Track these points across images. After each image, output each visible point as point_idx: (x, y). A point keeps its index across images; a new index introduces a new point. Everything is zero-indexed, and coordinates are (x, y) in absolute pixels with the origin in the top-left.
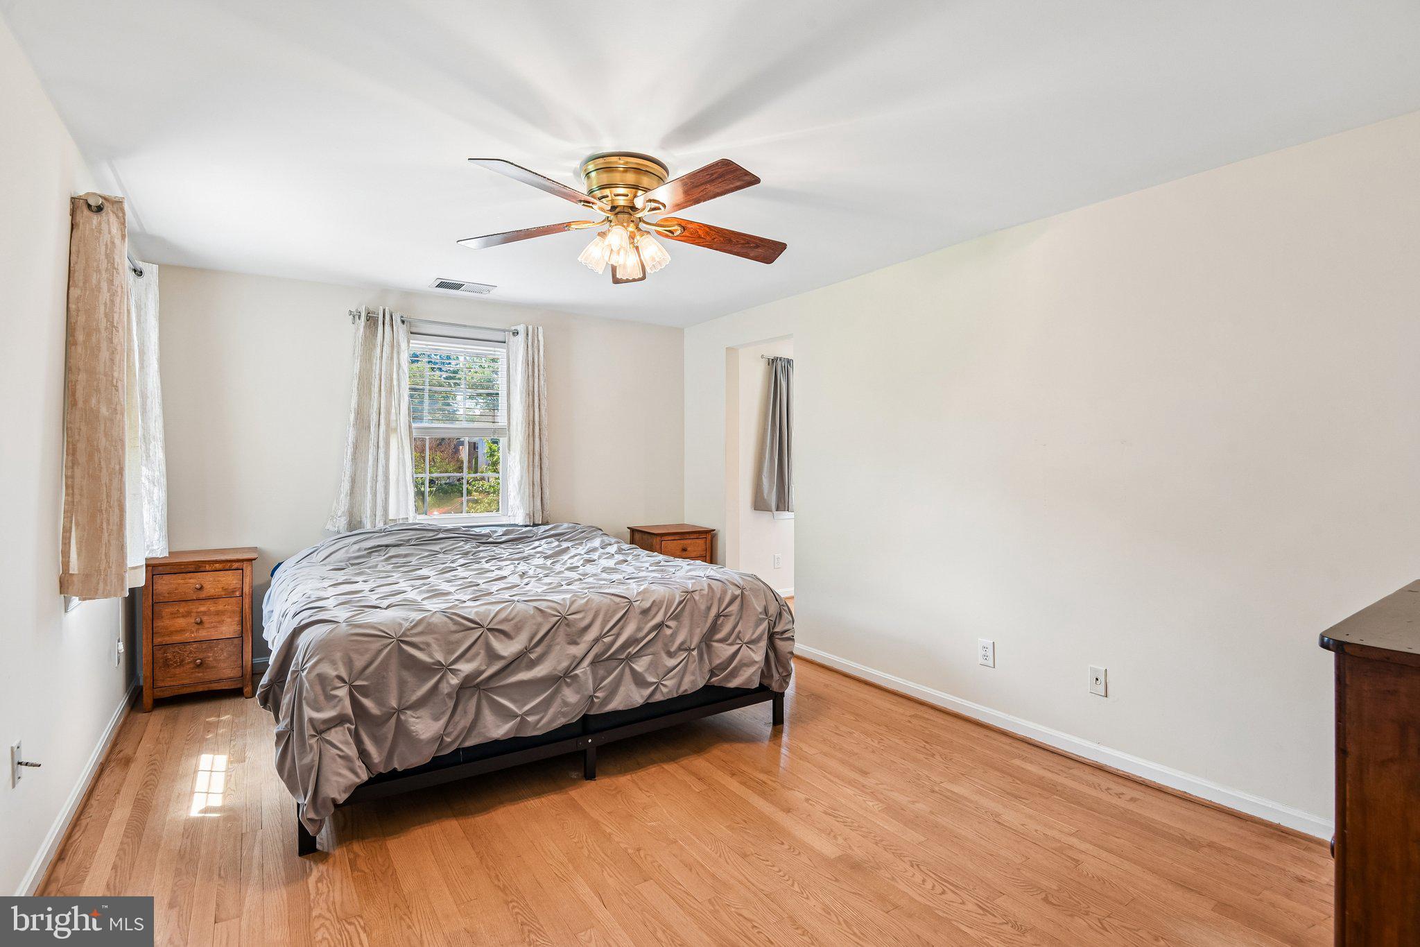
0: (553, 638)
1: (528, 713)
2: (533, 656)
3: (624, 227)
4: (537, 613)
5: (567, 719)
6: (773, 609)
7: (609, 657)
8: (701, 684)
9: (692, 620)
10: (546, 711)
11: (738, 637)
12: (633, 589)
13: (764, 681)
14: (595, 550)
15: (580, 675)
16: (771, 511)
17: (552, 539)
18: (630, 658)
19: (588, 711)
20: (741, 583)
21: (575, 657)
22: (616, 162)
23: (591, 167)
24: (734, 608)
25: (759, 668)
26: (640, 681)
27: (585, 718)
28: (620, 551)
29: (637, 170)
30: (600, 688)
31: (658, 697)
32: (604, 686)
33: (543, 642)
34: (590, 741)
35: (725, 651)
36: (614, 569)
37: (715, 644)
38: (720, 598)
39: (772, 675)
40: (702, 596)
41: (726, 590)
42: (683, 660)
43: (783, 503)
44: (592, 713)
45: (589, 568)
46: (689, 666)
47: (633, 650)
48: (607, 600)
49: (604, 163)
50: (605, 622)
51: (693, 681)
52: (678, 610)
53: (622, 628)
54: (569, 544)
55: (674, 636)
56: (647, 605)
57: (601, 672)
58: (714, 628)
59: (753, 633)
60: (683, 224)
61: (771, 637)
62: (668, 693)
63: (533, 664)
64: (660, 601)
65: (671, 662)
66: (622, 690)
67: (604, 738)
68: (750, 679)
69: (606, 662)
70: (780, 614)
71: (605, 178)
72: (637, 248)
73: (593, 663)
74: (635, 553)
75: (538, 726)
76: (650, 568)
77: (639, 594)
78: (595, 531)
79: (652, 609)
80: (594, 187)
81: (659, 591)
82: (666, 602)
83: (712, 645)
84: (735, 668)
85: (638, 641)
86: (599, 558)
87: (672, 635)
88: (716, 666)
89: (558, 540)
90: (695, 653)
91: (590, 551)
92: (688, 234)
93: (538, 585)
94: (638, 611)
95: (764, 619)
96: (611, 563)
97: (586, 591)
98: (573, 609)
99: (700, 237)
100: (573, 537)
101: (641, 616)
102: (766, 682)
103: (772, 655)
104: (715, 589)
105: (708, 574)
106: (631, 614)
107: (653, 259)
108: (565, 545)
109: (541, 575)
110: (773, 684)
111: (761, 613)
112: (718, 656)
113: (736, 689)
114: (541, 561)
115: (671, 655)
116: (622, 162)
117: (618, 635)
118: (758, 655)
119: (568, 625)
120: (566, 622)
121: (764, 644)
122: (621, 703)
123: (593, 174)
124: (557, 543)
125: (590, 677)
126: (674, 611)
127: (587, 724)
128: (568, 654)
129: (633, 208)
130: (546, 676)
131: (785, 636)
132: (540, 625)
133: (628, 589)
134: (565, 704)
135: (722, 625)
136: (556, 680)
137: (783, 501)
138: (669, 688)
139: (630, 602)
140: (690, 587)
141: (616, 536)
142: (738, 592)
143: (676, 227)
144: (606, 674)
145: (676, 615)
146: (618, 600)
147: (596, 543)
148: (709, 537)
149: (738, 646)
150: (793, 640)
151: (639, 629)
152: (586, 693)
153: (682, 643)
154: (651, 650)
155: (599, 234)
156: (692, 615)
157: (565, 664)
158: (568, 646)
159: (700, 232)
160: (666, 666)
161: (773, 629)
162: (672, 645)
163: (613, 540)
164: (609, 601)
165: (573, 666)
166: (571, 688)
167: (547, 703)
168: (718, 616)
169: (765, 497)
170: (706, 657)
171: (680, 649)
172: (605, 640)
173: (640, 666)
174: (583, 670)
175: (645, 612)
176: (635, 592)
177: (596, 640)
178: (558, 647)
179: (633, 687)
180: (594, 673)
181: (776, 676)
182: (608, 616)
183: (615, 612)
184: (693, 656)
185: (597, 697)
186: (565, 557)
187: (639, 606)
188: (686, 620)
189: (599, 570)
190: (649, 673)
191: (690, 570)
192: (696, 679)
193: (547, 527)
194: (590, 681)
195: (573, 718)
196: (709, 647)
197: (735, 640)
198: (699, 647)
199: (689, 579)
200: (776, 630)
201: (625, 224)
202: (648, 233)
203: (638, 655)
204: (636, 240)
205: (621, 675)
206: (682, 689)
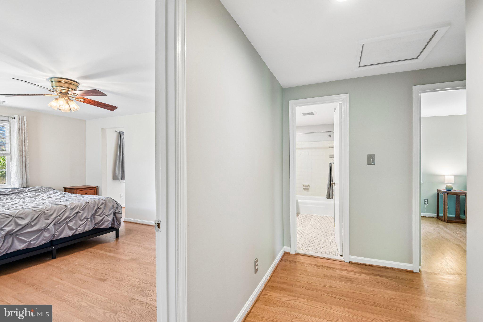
0: (40, 218)
1: (31, 241)
2: (32, 224)
3: (64, 98)
4: (33, 211)
5: (46, 241)
6: (115, 206)
7: (60, 223)
8: (92, 228)
9: (88, 211)
10: (38, 240)
11: (104, 214)
12: (68, 203)
13: (112, 226)
14: (51, 194)
15: (50, 228)
16: (119, 180)
17: (33, 192)
18: (67, 222)
19: (53, 239)
20: (105, 199)
21: (48, 223)
22: (62, 80)
23: (53, 80)
24: (103, 206)
25: (110, 222)
26: (71, 229)
27: (52, 241)
28: (61, 194)
29: (69, 83)
30: (57, 232)
31: (77, 233)
32: (58, 231)
33: (37, 219)
34: (54, 248)
35: (99, 218)
36: (60, 199)
37: (96, 217)
38: (98, 204)
39: (115, 224)
40: (92, 203)
41: (100, 201)
42: (85, 222)
43: (123, 178)
44: (54, 239)
45: (49, 199)
46: (87, 223)
47: (68, 220)
48: (58, 206)
49: (58, 80)
50: (58, 212)
51: (89, 227)
52: (84, 208)
53: (64, 214)
54: (40, 193)
55: (82, 215)
56: (73, 207)
57: (57, 227)
58: (96, 212)
59: (109, 213)
60: (85, 99)
61: (115, 214)
62: (80, 231)
63: (32, 226)
64: (78, 206)
65: (81, 223)
66: (65, 232)
67: (59, 246)
68: (108, 225)
69: (59, 224)
70: (118, 207)
71: (58, 84)
72: (69, 104)
73: (54, 225)
74: (67, 194)
75: (35, 244)
76: (73, 198)
77: (70, 204)
78: (50, 189)
79: (75, 208)
80: (54, 86)
81: (77, 203)
82: (79, 206)
83: (95, 217)
84: (103, 222)
85: (70, 217)
86: (53, 196)
87: (81, 215)
88: (97, 223)
89: (35, 192)
90: (89, 219)
91: (49, 195)
92: (86, 101)
93: (31, 204)
94: (70, 209)
95: (112, 209)
96: (58, 197)
97: (51, 204)
98: (47, 209)
99: (90, 102)
100: (41, 191)
101: (70, 210)
102: (113, 226)
103: (115, 218)
104: (96, 201)
105: (94, 197)
106: (67, 210)
107: (74, 108)
108: (38, 194)
109: (31, 202)
110: (115, 226)
111: (111, 207)
112: (97, 220)
113: (103, 228)
114: (30, 199)
115: (81, 220)
116: (63, 80)
117: (63, 216)
118: (110, 218)
119: (45, 214)
120: (44, 213)
121: (112, 215)
122: (64, 236)
123: (54, 82)
124: (35, 193)
125: (53, 229)
126: (83, 208)
127: (52, 243)
128: (45, 223)
129: (67, 93)
130: (37, 229)
131: (119, 213)
132: (35, 215)
133: (66, 203)
134: (45, 237)
135: (98, 211)
136: (41, 231)
137: (123, 177)
138: (81, 230)
139: (67, 206)
140: (88, 201)
141: (59, 190)
142: (104, 202)
143: (82, 99)
144: (59, 228)
145: (83, 209)
146: (62, 206)
147: (51, 192)
148: (96, 189)
149: (104, 216)
150: (122, 214)
151: (70, 214)
152: (52, 233)
153: (85, 217)
154: (74, 220)
155: (55, 99)
156: (88, 209)
157: (44, 225)
158: (45, 220)
159: (90, 101)
160: (80, 224)
161: (115, 211)
162: (82, 218)
163: (58, 191)
164: (59, 207)
165: (47, 226)
166: (46, 232)
167: (38, 237)
168: (97, 209)
169: (117, 176)
170: (93, 220)
171: (84, 219)
172: (58, 218)
173: (71, 224)
174: (51, 227)
175: (72, 209)
176: (68, 204)
177: (55, 218)
178: (41, 221)
179: (68, 231)
180: (55, 228)
181: (116, 224)
182: (59, 211)
183: (61, 210)
184: (89, 220)
185: (56, 234)
186: (39, 197)
187: (70, 207)
188: (86, 210)
189: (54, 200)
190: (74, 226)
191: (88, 197)
192: (90, 227)
193: (29, 188)
194: (53, 230)
195: (47, 241)
196: (94, 218)
197: (103, 215)
198: (91, 218)
199: (87, 199)
200: (116, 211)
201: (64, 97)
202: (73, 100)
203: (70, 221)
204: (68, 102)
205: (65, 227)
206: (85, 230)
